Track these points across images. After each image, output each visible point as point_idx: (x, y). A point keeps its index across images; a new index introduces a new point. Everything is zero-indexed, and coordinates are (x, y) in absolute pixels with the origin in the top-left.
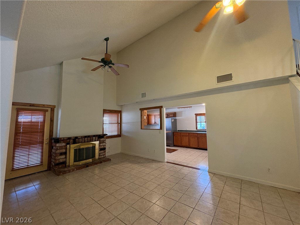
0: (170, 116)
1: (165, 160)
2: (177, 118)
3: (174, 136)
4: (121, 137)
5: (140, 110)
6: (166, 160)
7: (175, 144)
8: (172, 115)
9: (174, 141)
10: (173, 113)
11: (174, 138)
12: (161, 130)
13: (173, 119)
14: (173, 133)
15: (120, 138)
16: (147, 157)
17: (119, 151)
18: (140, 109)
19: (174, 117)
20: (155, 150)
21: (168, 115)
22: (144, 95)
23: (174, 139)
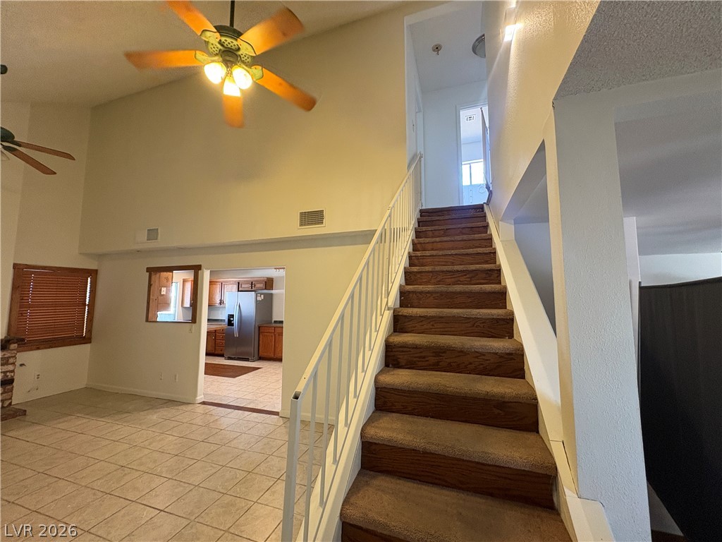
0: (258, 286)
1: (198, 398)
2: (273, 292)
3: (261, 336)
4: (90, 342)
5: (147, 272)
6: (200, 398)
7: (261, 354)
8: (261, 285)
9: (260, 348)
10: (263, 280)
11: (261, 339)
12: (194, 325)
13: (261, 294)
14: (259, 327)
15: (88, 346)
16: (154, 394)
17: (82, 384)
18: (147, 268)
19: (266, 289)
20: (176, 376)
21: (252, 284)
22: (152, 234)
23: (261, 342)
